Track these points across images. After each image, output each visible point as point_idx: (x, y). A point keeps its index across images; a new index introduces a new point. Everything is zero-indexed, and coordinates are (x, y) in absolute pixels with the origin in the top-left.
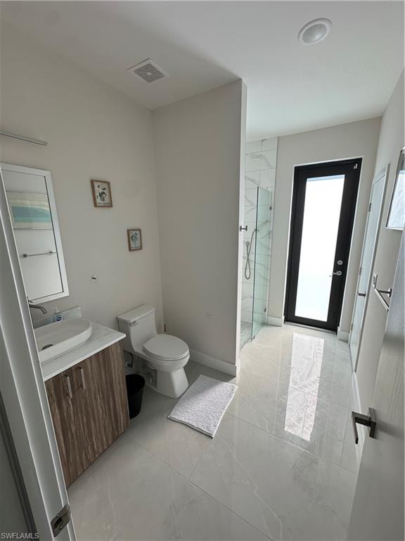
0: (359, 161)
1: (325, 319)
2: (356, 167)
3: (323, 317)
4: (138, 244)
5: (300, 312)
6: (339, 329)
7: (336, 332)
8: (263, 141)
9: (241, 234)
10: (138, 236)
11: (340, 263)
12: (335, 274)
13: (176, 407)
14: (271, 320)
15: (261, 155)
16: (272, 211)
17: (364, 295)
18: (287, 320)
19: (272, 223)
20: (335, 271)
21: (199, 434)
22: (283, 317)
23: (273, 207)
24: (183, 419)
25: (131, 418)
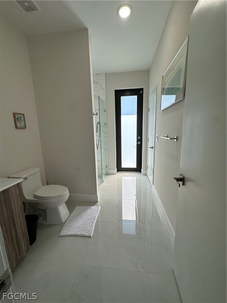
0: (142, 89)
1: (135, 167)
2: (141, 92)
3: (134, 166)
4: (22, 124)
5: (124, 166)
6: (142, 170)
7: (141, 172)
8: (97, 74)
9: (94, 117)
10: (22, 118)
11: (139, 138)
12: (138, 143)
13: (63, 228)
14: (111, 172)
15: (97, 82)
16: (106, 112)
17: (153, 148)
18: (118, 171)
19: (106, 119)
20: (137, 142)
21: (82, 238)
22: (116, 169)
23: (106, 110)
24: (70, 233)
25: (30, 245)
